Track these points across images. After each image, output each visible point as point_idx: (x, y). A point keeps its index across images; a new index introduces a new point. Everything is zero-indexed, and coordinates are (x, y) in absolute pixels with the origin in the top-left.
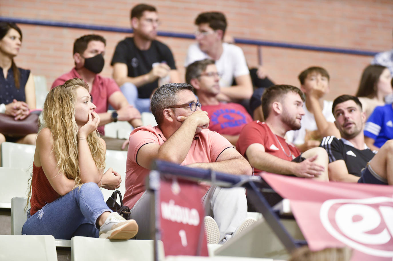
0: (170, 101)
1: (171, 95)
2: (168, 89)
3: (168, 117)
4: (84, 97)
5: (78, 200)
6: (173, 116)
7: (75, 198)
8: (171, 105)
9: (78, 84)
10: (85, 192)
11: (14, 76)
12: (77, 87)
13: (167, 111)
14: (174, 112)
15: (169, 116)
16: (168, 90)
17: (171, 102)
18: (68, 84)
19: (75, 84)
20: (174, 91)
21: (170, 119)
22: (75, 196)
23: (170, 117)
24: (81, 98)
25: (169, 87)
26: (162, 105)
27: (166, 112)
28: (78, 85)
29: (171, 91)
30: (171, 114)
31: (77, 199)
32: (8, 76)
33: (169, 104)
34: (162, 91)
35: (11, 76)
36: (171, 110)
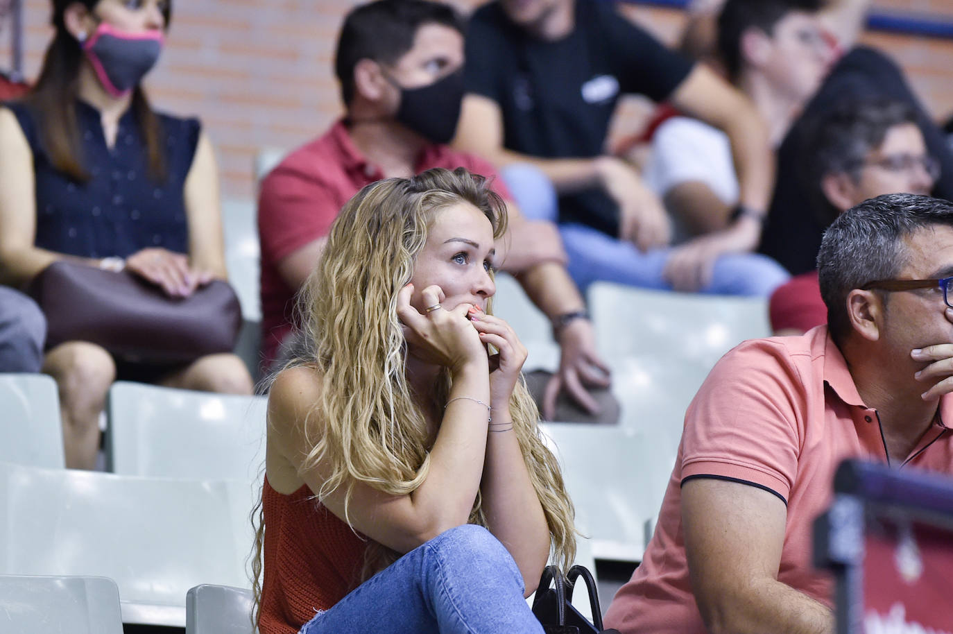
0: (873, 264)
1: (882, 240)
2: (875, 217)
3: (863, 324)
4: (460, 240)
5: (428, 596)
6: (881, 319)
7: (418, 586)
8: (875, 276)
9: (455, 190)
10: (455, 571)
11: (143, 141)
12: (445, 201)
13: (862, 299)
14: (883, 304)
15: (868, 317)
16: (875, 222)
17: (877, 267)
18: (423, 182)
19: (444, 189)
20: (894, 229)
21: (870, 331)
22: (417, 577)
23: (871, 323)
24: (449, 241)
25: (882, 211)
26: (848, 275)
27: (858, 305)
28: (451, 194)
29: (882, 225)
30: (873, 310)
31: (424, 588)
32: (120, 138)
33: (868, 274)
34: (854, 221)
35: (129, 140)
36: (876, 295)
